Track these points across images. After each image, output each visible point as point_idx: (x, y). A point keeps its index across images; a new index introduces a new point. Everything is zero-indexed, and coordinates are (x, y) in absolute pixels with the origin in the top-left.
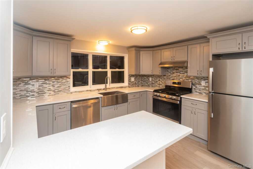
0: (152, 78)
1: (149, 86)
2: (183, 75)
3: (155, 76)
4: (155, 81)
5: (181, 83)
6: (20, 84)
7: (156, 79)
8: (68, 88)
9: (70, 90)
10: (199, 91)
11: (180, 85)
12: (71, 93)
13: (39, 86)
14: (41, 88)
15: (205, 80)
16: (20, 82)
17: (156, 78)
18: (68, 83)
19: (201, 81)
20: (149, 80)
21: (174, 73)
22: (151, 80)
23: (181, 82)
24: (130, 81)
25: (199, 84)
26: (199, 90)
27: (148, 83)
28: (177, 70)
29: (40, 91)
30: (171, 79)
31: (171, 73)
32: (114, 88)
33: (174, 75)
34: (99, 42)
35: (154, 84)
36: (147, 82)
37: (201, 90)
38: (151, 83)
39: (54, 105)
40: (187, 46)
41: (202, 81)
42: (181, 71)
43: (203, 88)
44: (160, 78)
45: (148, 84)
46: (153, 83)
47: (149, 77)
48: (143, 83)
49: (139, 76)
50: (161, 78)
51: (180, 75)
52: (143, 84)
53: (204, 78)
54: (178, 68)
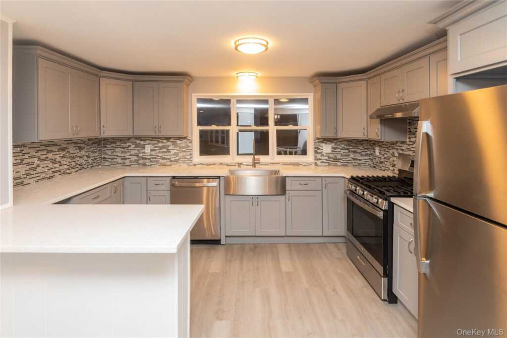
0: (381, 149)
1: (375, 167)
3: (385, 143)
4: (386, 156)
6: (130, 146)
7: (386, 150)
8: (188, 157)
9: (191, 161)
12: (195, 165)
13: (151, 150)
14: (153, 153)
16: (130, 144)
17: (388, 148)
18: (190, 148)
20: (375, 152)
22: (378, 154)
24: (319, 151)
27: (374, 161)
29: (153, 158)
32: (278, 163)
34: (238, 75)
35: (383, 165)
36: (371, 157)
38: (378, 160)
39: (148, 178)
40: (428, 58)
44: (393, 148)
45: (373, 164)
46: (382, 160)
47: (375, 144)
48: (360, 160)
49: (348, 141)
50: (397, 149)
52: (360, 162)
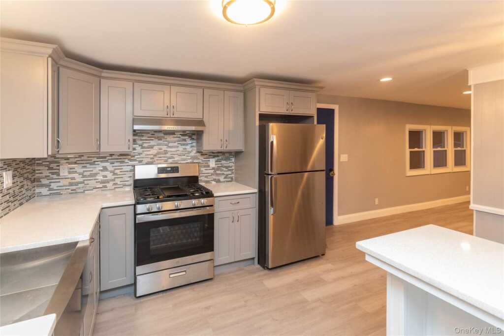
0: (74, 166)
2: (176, 149)
3: (85, 158)
4: (86, 173)
5: (179, 168)
7: (89, 166)
10: (206, 179)
11: (178, 172)
15: (214, 157)
17: (92, 164)
19: (209, 159)
20: (57, 174)
21: (152, 147)
23: (179, 166)
25: (205, 166)
26: (206, 177)
27: (53, 186)
28: (159, 139)
30: (145, 161)
31: (143, 148)
33: (153, 151)
37: (209, 177)
38: (65, 182)
41: (211, 160)
42: (169, 142)
43: (212, 171)
46: (78, 180)
47: (56, 163)
51: (169, 149)
53: (213, 153)
54: (162, 135)
